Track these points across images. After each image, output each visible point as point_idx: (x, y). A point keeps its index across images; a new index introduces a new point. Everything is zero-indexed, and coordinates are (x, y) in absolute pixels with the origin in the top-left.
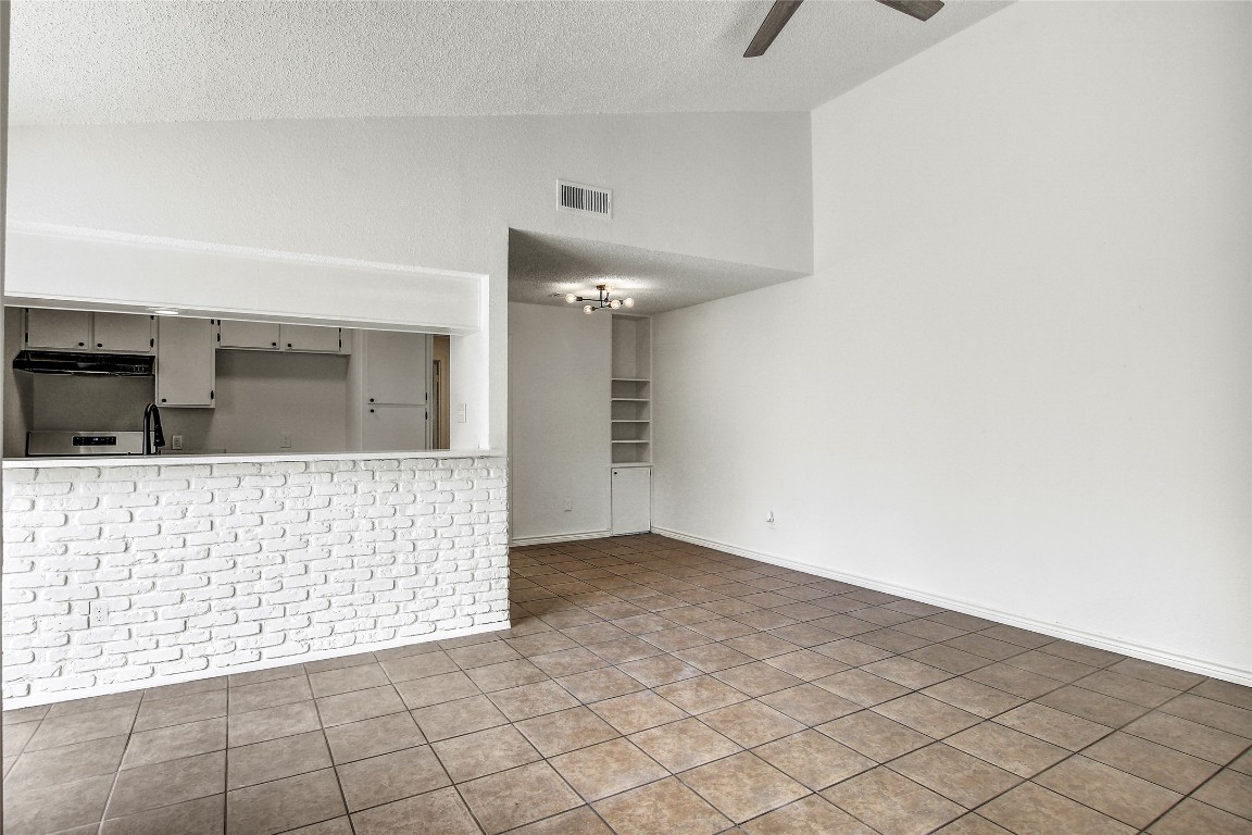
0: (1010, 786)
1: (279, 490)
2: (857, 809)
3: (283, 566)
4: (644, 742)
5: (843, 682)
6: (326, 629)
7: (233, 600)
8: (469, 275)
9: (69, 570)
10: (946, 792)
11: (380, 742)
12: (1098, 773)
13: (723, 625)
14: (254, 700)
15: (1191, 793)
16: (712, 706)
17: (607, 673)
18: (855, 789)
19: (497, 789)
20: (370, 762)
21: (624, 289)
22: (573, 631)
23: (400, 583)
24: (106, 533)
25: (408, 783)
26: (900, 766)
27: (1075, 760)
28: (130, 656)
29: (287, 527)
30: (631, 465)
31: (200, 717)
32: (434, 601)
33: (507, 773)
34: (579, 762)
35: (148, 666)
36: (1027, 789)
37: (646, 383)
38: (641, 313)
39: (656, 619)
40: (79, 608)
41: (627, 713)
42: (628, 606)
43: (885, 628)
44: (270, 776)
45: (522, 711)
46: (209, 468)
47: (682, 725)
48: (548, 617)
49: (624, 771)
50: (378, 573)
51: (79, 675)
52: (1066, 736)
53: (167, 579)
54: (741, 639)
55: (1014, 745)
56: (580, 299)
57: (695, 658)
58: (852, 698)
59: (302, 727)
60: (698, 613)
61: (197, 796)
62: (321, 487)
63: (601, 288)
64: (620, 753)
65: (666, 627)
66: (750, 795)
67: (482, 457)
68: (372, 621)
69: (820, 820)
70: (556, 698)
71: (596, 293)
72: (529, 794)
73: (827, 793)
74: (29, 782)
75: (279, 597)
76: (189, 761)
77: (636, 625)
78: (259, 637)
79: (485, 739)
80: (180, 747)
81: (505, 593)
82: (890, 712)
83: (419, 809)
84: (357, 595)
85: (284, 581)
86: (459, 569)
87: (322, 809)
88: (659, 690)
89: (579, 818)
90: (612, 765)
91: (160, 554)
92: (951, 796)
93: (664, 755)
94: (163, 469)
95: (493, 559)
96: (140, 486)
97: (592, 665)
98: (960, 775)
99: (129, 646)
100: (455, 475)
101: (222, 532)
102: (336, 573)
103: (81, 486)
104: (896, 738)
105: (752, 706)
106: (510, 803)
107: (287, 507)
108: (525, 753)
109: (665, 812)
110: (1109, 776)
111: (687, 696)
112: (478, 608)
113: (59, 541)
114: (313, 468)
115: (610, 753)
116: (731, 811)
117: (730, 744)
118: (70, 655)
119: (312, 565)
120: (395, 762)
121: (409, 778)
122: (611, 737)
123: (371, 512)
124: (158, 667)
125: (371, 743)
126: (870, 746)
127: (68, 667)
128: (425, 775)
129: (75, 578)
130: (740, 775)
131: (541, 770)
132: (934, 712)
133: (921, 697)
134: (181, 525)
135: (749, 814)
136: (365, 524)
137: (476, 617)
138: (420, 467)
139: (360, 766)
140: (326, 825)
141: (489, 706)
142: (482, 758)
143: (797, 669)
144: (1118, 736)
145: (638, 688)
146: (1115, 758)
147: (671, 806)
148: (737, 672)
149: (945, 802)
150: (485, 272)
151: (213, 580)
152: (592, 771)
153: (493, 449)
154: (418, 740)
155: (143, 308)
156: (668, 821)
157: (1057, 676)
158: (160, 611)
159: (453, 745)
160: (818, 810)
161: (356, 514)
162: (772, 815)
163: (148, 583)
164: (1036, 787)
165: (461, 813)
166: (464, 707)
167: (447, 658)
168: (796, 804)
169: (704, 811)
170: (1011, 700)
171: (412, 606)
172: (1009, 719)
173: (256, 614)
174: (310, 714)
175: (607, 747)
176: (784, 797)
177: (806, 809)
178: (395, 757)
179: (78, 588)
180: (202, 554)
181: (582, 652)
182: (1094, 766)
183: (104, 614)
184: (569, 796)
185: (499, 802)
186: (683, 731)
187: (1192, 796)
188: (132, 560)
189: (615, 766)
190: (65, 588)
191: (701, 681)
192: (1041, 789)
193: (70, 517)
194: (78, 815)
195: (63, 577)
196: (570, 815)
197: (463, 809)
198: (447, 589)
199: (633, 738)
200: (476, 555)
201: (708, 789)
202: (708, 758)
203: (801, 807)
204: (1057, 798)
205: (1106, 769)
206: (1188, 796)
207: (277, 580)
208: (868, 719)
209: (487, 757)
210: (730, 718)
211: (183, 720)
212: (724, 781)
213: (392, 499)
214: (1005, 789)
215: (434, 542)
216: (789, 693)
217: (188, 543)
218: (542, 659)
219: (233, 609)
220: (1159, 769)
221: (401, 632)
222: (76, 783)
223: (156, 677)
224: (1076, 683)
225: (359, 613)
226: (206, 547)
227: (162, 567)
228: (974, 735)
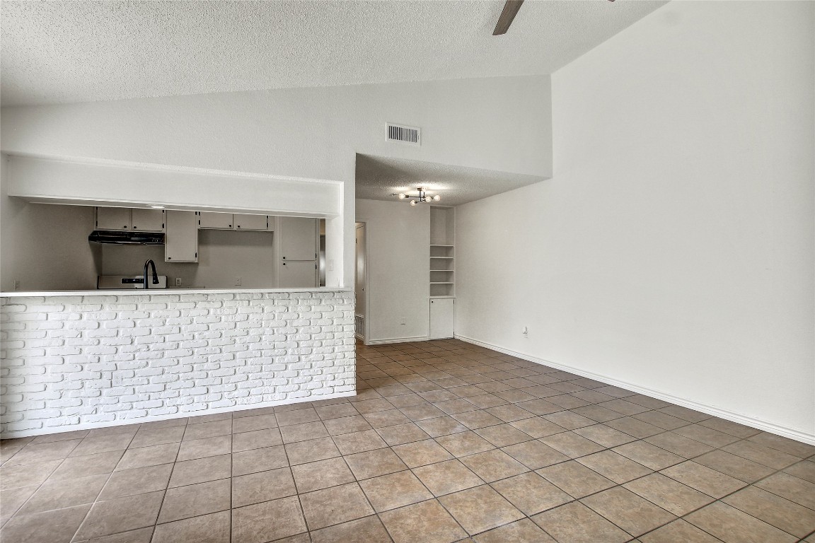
0: (666, 521)
1: (218, 310)
2: (555, 531)
3: (221, 355)
4: (422, 474)
5: (559, 440)
6: (246, 392)
7: (192, 373)
8: (332, 182)
9: (101, 354)
10: (619, 523)
11: (261, 464)
12: (733, 516)
13: (487, 398)
14: (199, 433)
15: (805, 537)
16: (470, 452)
17: (408, 427)
18: (556, 516)
19: (324, 499)
20: (253, 476)
21: (434, 190)
22: (392, 399)
23: (290, 366)
24: (121, 334)
25: (271, 491)
26: (590, 502)
27: (717, 505)
28: (134, 404)
29: (223, 332)
30: (442, 297)
31: (167, 441)
32: (310, 377)
33: (332, 489)
34: (377, 484)
35: (144, 410)
36: (679, 525)
37: (451, 248)
38: (447, 205)
39: (446, 392)
40: (106, 376)
41: (415, 454)
42: (430, 384)
43: (595, 405)
44: (194, 481)
45: (350, 449)
46: (178, 297)
47: (448, 464)
48: (381, 389)
49: (404, 493)
50: (276, 360)
51: (106, 414)
52: (712, 487)
53: (155, 361)
54: (497, 408)
55: (672, 491)
56: (407, 196)
57: (465, 419)
58: (564, 452)
59: (220, 451)
60: (473, 390)
61: (149, 491)
62: (243, 309)
63: (420, 189)
64: (405, 480)
65: (451, 398)
66: (483, 515)
67: (339, 292)
68: (272, 388)
69: (527, 537)
70: (373, 442)
71: (417, 193)
72: (341, 504)
73: (535, 518)
74: (64, 475)
75: (219, 373)
76: (152, 469)
77: (433, 396)
78: (207, 396)
79: (324, 466)
80: (150, 460)
81: (353, 374)
82: (588, 463)
83: (273, 509)
84: (264, 373)
85: (221, 363)
86: (325, 359)
87: (217, 504)
88: (438, 440)
89: (369, 523)
90: (398, 488)
91: (151, 346)
92: (622, 526)
93: (432, 484)
94: (152, 297)
95: (346, 353)
96: (139, 306)
97: (400, 421)
98: (631, 511)
99: (134, 398)
100: (323, 303)
101: (186, 334)
102: (252, 359)
103: (107, 306)
104: (590, 481)
105: (496, 453)
106: (329, 510)
107: (223, 320)
108: (346, 477)
109: (425, 523)
110: (741, 519)
111: (456, 444)
112: (336, 382)
113: (95, 337)
114: (238, 297)
115: (398, 480)
116: (468, 527)
117: (477, 479)
118: (101, 402)
119: (238, 355)
120: (267, 477)
121: (272, 488)
122: (402, 469)
123: (272, 324)
124: (150, 411)
125: (257, 464)
126: (571, 486)
127: (101, 409)
128: (282, 486)
129: (104, 358)
130: (479, 501)
131: (354, 489)
132: (619, 464)
133: (611, 453)
134: (162, 330)
135: (480, 529)
136: (268, 331)
137: (335, 388)
138: (302, 297)
139: (246, 479)
140: (216, 515)
141: (331, 445)
142: (319, 478)
143: (530, 430)
144: (751, 489)
145: (426, 437)
146: (747, 506)
147: (429, 520)
148: (491, 429)
149: (617, 530)
150: (341, 180)
151: (181, 362)
152: (385, 492)
153: (346, 287)
154: (285, 464)
155: (144, 205)
156: (426, 530)
157: (709, 443)
158: (151, 379)
159: (305, 468)
160: (528, 529)
161: (263, 325)
162: (495, 531)
163: (144, 362)
164: (685, 523)
165: (298, 513)
166: (317, 444)
167: (314, 412)
168: (513, 524)
169: (451, 525)
170: (674, 458)
171: (296, 381)
172: (672, 472)
173: (205, 382)
174: (227, 443)
175: (397, 476)
176: (506, 519)
177: (519, 528)
178: (268, 473)
179: (106, 364)
180: (174, 347)
181: (396, 412)
182: (730, 511)
183: (120, 379)
184: (367, 508)
185: (322, 508)
186: (448, 468)
187: (806, 539)
188: (135, 349)
189: (399, 489)
190: (98, 364)
191: (467, 434)
192: (689, 525)
193: (101, 324)
194: (83, 498)
195: (97, 358)
196: (364, 520)
197: (299, 511)
198: (317, 371)
199: (416, 471)
200: (335, 351)
201: (456, 509)
202: (460, 488)
203: (516, 526)
204: (701, 533)
205: (739, 513)
206: (803, 539)
207: (217, 363)
208: (572, 467)
209: (322, 477)
210: (480, 461)
211: (156, 443)
212: (468, 504)
213: (285, 316)
214: (663, 523)
215: (310, 343)
216: (522, 446)
217: (167, 340)
218: (370, 416)
219: (192, 378)
220: (781, 516)
221: (289, 394)
222: (89, 477)
223: (149, 416)
224: (724, 449)
225: (265, 383)
226: (176, 343)
227: (151, 354)
228: (645, 482)
